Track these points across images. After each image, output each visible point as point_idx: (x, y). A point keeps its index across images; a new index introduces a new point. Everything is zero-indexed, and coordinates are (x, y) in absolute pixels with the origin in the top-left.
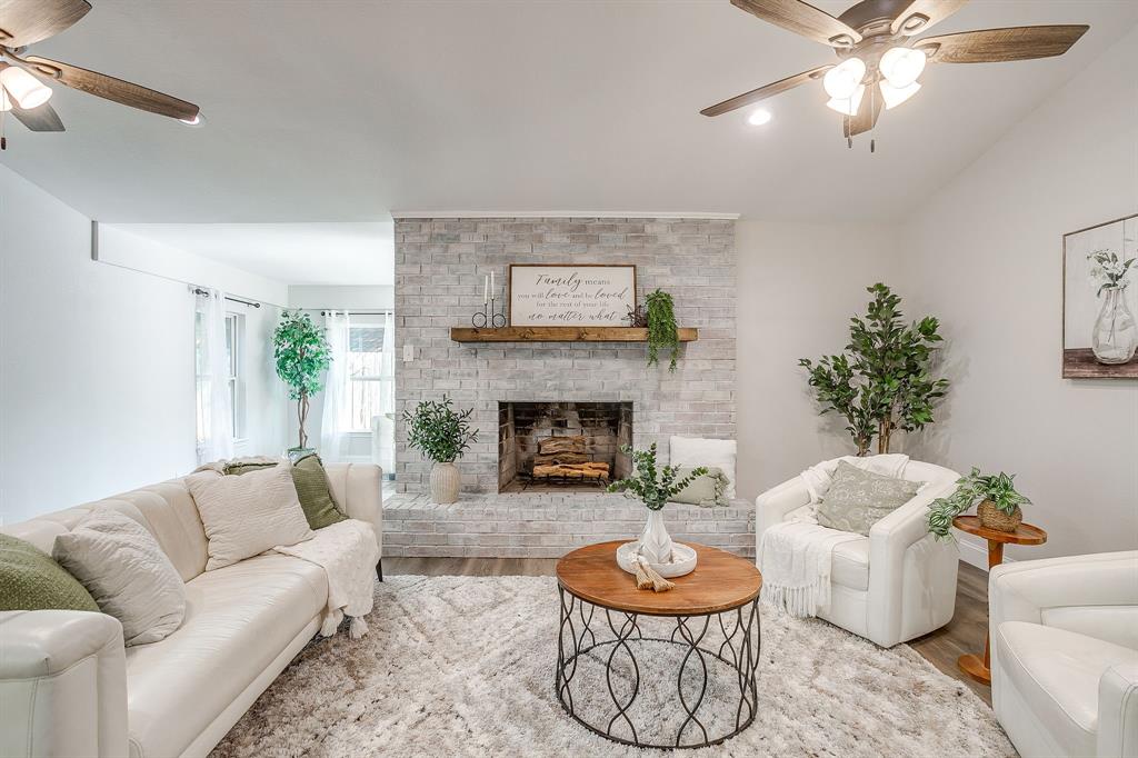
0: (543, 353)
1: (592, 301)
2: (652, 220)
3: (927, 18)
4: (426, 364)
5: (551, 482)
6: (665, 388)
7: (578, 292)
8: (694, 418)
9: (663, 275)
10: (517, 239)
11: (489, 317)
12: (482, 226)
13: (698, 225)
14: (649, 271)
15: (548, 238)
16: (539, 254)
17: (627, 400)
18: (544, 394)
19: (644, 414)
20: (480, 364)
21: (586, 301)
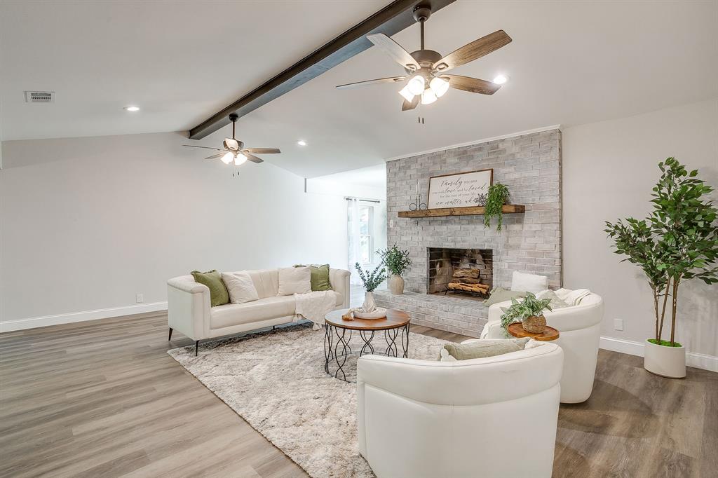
0: (446, 222)
1: (468, 192)
2: (502, 141)
3: (448, 66)
4: (398, 229)
5: (457, 292)
6: (511, 242)
7: (460, 188)
8: (529, 261)
9: (510, 173)
10: (435, 163)
11: (418, 205)
12: (419, 159)
13: (531, 138)
14: (501, 171)
15: (449, 161)
16: (445, 170)
17: (489, 248)
18: (447, 244)
19: (499, 257)
20: (419, 228)
21: (463, 192)
